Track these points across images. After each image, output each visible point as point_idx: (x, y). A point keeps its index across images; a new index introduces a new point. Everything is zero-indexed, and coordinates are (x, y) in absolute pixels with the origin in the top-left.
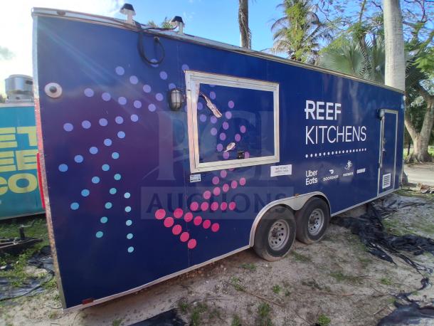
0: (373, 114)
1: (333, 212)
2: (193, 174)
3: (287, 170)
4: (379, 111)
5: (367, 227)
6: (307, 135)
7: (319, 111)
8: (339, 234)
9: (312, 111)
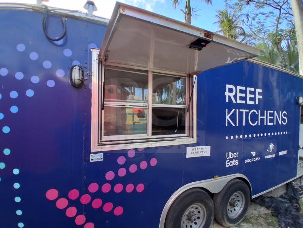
0: (292, 101)
1: (254, 194)
2: (95, 153)
3: (205, 151)
4: (298, 98)
5: (286, 209)
6: (228, 118)
7: (239, 95)
8: (260, 216)
9: (232, 95)
